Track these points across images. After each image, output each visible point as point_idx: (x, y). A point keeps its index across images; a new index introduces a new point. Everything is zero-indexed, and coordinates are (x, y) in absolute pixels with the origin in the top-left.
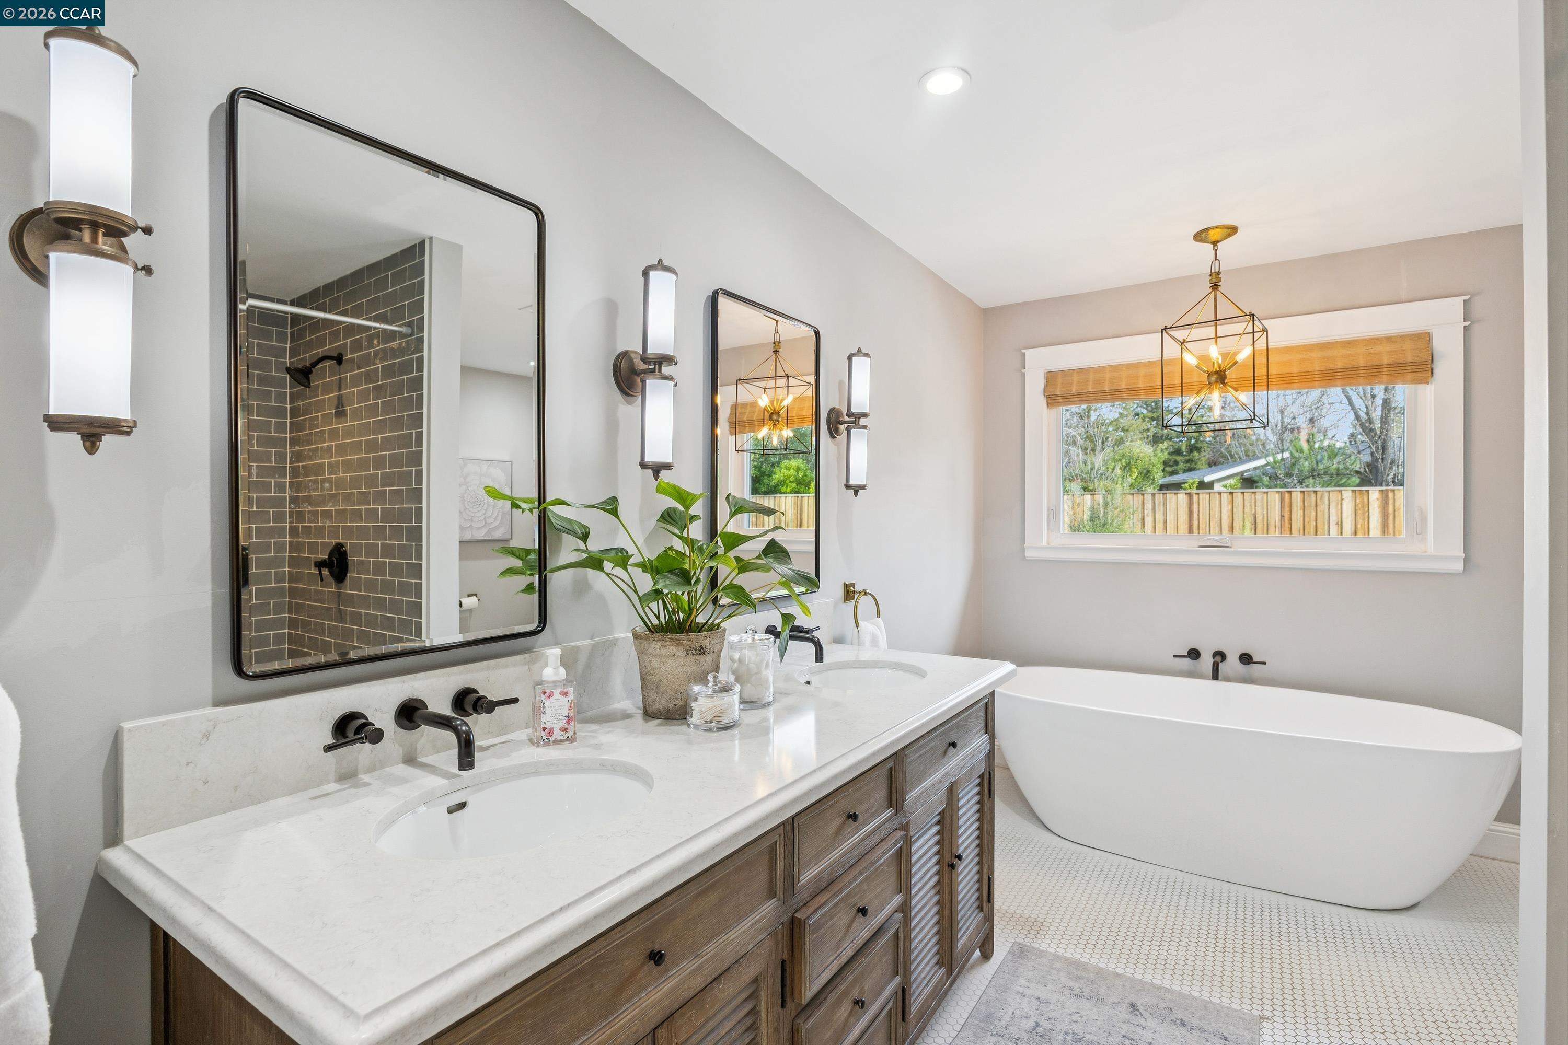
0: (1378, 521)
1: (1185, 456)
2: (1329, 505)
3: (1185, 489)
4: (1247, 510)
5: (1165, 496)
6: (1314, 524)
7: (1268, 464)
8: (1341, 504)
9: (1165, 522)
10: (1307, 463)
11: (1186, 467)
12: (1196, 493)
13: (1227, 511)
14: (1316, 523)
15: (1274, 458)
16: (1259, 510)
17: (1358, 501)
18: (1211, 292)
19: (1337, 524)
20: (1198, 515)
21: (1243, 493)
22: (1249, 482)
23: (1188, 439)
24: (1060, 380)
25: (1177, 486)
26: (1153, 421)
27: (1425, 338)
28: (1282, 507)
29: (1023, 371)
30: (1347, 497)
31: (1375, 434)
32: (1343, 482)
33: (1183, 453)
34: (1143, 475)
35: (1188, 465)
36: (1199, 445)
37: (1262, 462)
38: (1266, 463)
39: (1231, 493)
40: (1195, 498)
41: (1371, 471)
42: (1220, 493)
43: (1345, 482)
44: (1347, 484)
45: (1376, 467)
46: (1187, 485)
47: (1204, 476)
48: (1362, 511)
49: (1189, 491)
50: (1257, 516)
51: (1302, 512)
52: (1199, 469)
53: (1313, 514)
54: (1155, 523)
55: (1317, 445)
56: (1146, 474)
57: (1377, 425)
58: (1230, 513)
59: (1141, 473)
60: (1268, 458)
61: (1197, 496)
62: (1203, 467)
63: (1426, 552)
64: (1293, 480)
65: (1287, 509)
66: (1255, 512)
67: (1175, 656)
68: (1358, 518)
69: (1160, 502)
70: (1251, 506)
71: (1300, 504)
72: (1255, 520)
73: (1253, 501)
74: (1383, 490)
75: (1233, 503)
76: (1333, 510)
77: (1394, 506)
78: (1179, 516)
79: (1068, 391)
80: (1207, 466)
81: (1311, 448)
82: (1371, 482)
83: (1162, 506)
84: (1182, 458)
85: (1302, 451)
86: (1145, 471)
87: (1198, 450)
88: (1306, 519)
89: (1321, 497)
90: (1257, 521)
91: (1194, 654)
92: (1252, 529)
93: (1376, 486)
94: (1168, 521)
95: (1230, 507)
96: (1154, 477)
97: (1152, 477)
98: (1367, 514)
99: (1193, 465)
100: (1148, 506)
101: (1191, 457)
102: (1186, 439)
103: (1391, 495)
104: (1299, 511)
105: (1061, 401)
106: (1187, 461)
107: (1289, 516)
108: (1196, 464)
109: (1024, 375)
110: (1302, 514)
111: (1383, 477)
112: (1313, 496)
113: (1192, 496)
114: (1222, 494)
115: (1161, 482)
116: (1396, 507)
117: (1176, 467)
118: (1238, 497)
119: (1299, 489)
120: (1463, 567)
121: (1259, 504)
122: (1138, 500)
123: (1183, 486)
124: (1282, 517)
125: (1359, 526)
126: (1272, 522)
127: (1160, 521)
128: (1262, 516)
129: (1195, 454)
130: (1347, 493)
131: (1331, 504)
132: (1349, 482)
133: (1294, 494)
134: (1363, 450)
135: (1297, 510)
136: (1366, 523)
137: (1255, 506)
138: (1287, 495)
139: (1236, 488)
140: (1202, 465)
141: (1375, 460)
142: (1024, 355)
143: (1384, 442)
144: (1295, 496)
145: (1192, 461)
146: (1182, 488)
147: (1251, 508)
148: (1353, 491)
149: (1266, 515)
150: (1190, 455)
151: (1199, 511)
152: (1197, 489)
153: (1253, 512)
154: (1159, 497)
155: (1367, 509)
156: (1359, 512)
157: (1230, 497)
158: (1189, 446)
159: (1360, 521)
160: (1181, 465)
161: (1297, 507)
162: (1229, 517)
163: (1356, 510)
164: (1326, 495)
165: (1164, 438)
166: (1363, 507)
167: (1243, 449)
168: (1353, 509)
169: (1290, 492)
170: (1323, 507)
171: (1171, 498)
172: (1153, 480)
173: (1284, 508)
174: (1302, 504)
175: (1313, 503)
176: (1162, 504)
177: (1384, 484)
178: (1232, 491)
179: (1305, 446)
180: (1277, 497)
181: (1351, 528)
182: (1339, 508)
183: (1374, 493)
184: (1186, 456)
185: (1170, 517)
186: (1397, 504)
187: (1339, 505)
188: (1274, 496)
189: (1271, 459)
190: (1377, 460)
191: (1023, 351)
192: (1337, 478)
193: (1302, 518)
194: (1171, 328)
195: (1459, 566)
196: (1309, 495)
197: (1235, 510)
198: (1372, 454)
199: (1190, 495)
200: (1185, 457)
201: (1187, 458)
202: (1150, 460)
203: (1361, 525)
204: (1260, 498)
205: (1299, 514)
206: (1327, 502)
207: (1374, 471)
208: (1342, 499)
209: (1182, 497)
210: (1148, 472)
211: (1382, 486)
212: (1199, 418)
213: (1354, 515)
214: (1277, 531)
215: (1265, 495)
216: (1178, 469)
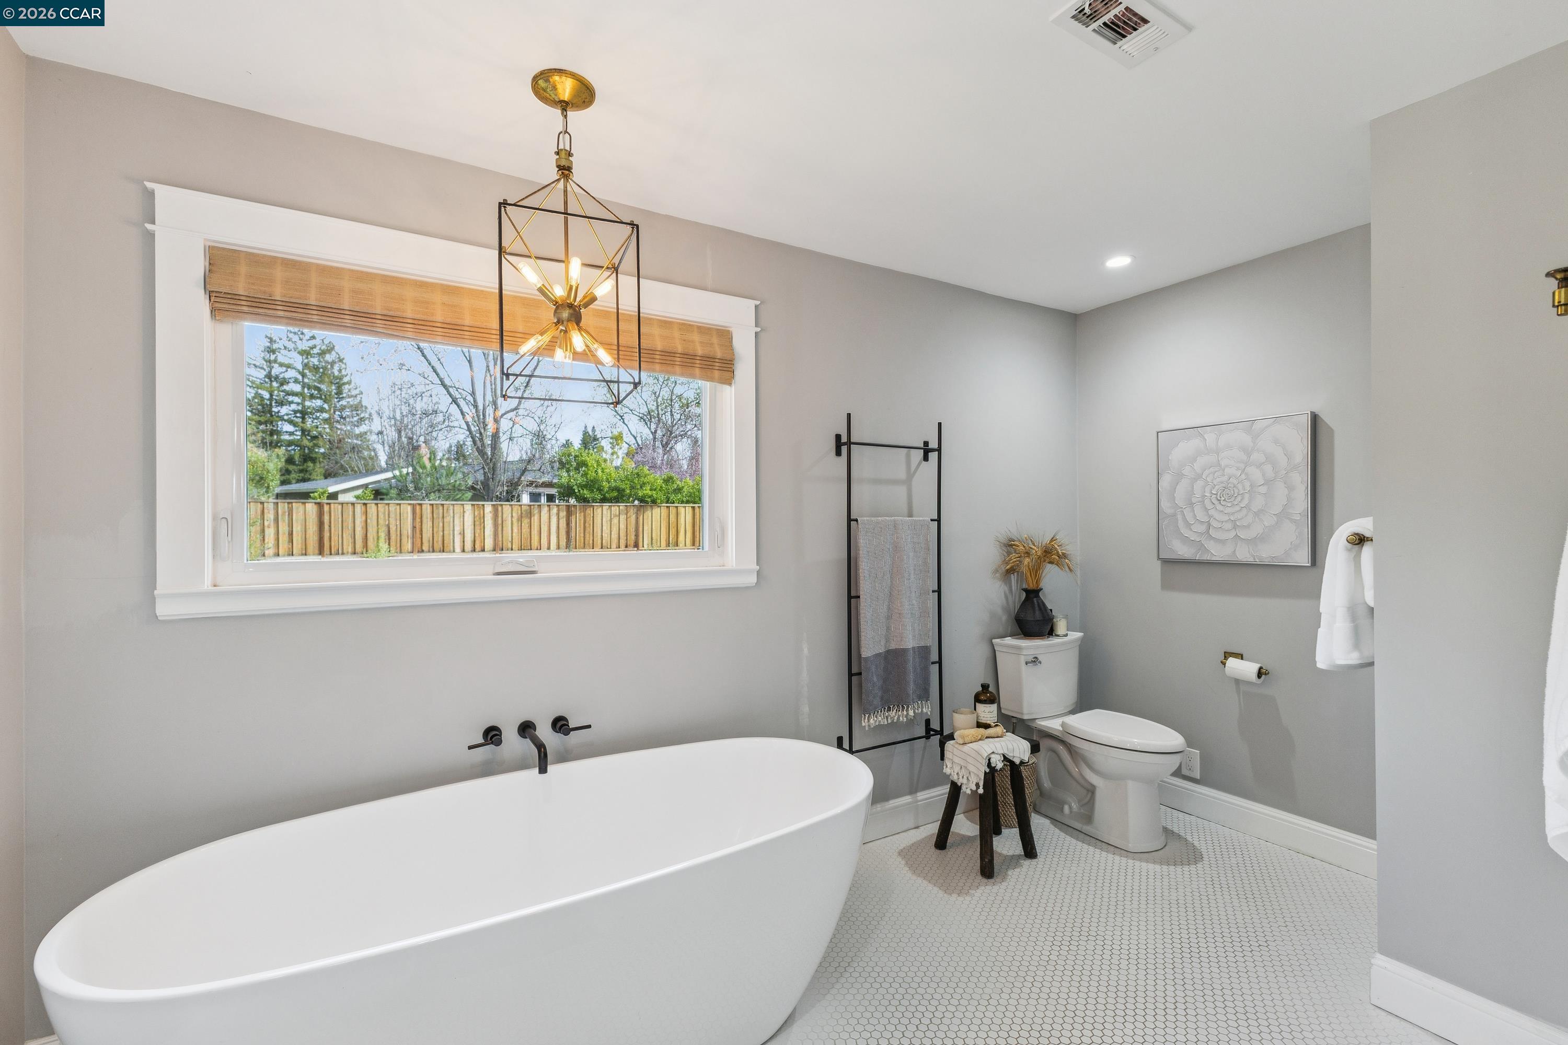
0: (491, 531)
1: (297, 465)
2: (454, 517)
3: (314, 499)
4: (381, 521)
5: (290, 506)
6: (442, 534)
7: (394, 477)
8: (463, 516)
9: (291, 534)
10: (429, 479)
11: (299, 476)
12: (327, 504)
13: (361, 522)
14: (443, 533)
15: (401, 472)
16: (392, 521)
17: (476, 514)
18: (558, 180)
19: (460, 534)
20: (330, 526)
21: (377, 504)
22: (378, 494)
23: (301, 449)
24: (243, 269)
25: (305, 496)
26: (261, 425)
27: (725, 335)
28: (414, 519)
29: (149, 226)
30: (467, 510)
31: (488, 458)
32: (458, 497)
33: (295, 462)
34: (255, 481)
35: (302, 475)
36: (314, 456)
37: (389, 475)
38: (392, 476)
39: (365, 504)
40: (326, 508)
41: (484, 488)
42: (353, 504)
43: (460, 497)
44: (461, 499)
45: (488, 485)
46: (316, 494)
47: (328, 487)
48: (479, 522)
49: (319, 500)
50: (391, 526)
51: (431, 523)
52: (313, 480)
53: (441, 524)
54: (278, 535)
55: (437, 463)
56: (259, 481)
57: (489, 451)
58: (363, 524)
59: (252, 480)
60: (394, 472)
61: (328, 506)
62: (319, 478)
63: (723, 566)
64: (422, 493)
65: (418, 520)
66: (389, 523)
67: (470, 748)
68: (476, 527)
69: (285, 512)
70: (384, 516)
71: (429, 515)
72: (389, 531)
73: (387, 513)
74: (494, 505)
75: (366, 515)
76: (457, 522)
77: (502, 518)
78: (307, 527)
79: (265, 292)
80: (322, 477)
81: (433, 467)
82: (484, 498)
83: (287, 517)
84: (295, 467)
85: (424, 467)
86: (257, 478)
87: (314, 460)
88: (435, 529)
89: (447, 509)
90: (391, 531)
91: (492, 735)
92: (385, 539)
93: (488, 501)
94: (294, 533)
95: (364, 518)
96: (269, 484)
97: (266, 485)
98: (483, 524)
99: (307, 476)
100: (270, 516)
101: (305, 467)
102: (299, 448)
103: (500, 508)
104: (429, 522)
105: (245, 309)
106: (301, 471)
107: (420, 527)
108: (310, 474)
109: (151, 236)
110: (431, 525)
111: (493, 493)
112: (441, 508)
113: (323, 506)
114: (355, 505)
115: (279, 490)
116: (504, 519)
117: (288, 477)
118: (372, 508)
119: (427, 502)
120: (756, 580)
121: (392, 515)
122: (256, 510)
123: (312, 495)
124: (414, 527)
125: (477, 535)
126: (404, 532)
127: (284, 534)
128: (395, 527)
129: (310, 464)
130: (468, 507)
131: (455, 515)
132: (463, 497)
133: (424, 507)
134: (478, 470)
135: (427, 521)
136: (482, 533)
137: (389, 517)
138: (418, 507)
139: (368, 500)
140: (317, 476)
141: (487, 479)
142: (151, 194)
143: (494, 464)
144: (425, 508)
145: (306, 471)
146: (310, 497)
147: (385, 520)
148: (472, 505)
149: (399, 526)
150: (304, 465)
151: (330, 522)
152: (327, 499)
153: (387, 523)
154: (283, 506)
155: (482, 521)
156: (477, 523)
157: (363, 508)
158: (303, 455)
159: (478, 531)
160: (293, 475)
161: (427, 518)
162: (362, 528)
163: (475, 521)
164: (451, 507)
165: (273, 444)
166: (480, 518)
167: (362, 463)
168: (473, 521)
169: (421, 505)
170: (448, 519)
171: (297, 508)
172: (268, 487)
173: (415, 519)
174: (431, 515)
175: (441, 515)
176: (287, 514)
177: (494, 499)
178: (366, 502)
179: (428, 465)
180: (409, 508)
181: (471, 537)
182: (462, 519)
183: (488, 507)
184: (300, 465)
185: (297, 528)
186: (505, 516)
187: (462, 517)
188: (407, 508)
189: (397, 473)
190: (488, 479)
191: (149, 185)
192: (452, 493)
193: (431, 529)
194: (515, 205)
195: (753, 579)
196: (437, 508)
197: (369, 521)
198: (485, 473)
199: (320, 505)
200: (298, 467)
201: (301, 467)
202: (264, 466)
203: (479, 534)
204: (393, 509)
205: (429, 525)
206: (452, 515)
207: (486, 488)
208: (464, 512)
209: (311, 507)
210: (262, 478)
211: (492, 501)
212: (314, 429)
213: (473, 526)
214: (409, 540)
215: (398, 507)
216: (291, 478)
